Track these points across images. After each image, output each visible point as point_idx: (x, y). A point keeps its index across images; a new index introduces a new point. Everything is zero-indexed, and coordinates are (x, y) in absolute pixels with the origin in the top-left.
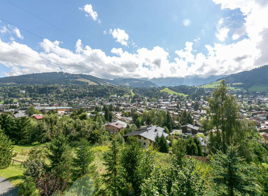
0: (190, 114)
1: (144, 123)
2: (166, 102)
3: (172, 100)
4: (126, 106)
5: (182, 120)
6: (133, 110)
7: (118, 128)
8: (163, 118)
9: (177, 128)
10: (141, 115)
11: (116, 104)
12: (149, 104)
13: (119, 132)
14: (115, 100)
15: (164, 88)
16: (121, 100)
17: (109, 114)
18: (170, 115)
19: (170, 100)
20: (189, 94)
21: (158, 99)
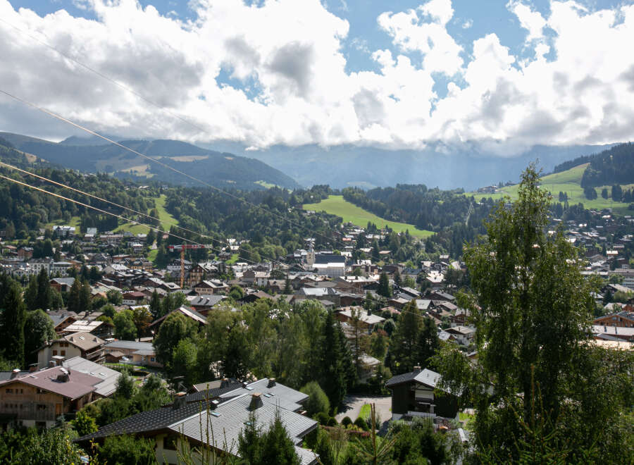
0: (438, 322)
1: (214, 367)
2: (331, 265)
3: (357, 255)
4: (126, 284)
5: (398, 352)
6: (161, 301)
7: (66, 399)
8: (304, 344)
9: (374, 390)
10: (201, 324)
11: (72, 273)
12: (249, 274)
13: (68, 419)
14: (66, 248)
15: (324, 198)
16: (103, 250)
17: (22, 326)
18: (340, 328)
19: (348, 254)
20: (438, 227)
21: (290, 250)
